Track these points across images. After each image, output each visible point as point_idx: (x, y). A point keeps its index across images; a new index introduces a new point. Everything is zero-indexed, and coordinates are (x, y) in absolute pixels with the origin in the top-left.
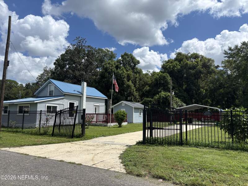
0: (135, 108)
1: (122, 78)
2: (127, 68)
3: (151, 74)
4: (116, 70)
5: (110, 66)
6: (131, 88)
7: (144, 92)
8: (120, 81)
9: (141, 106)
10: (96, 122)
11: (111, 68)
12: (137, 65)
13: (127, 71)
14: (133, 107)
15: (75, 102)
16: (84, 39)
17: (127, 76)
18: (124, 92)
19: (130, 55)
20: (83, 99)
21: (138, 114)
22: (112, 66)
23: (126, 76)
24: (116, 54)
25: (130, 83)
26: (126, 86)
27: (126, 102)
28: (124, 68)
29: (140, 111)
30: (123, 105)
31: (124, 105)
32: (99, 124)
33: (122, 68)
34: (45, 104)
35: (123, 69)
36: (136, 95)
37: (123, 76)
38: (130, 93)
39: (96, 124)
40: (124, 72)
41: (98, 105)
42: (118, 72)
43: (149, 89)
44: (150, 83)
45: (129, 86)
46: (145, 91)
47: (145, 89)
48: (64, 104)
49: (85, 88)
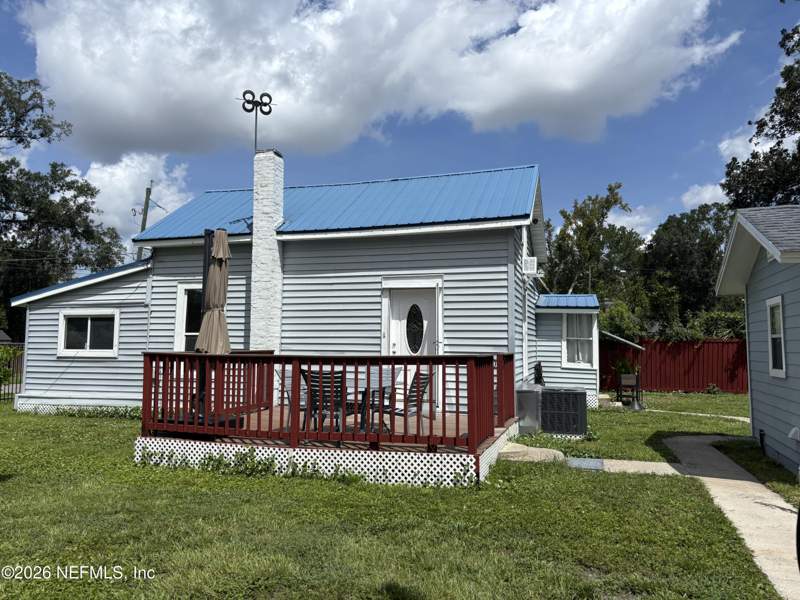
41: (432, 283)
48: (154, 302)
49: (265, 189)
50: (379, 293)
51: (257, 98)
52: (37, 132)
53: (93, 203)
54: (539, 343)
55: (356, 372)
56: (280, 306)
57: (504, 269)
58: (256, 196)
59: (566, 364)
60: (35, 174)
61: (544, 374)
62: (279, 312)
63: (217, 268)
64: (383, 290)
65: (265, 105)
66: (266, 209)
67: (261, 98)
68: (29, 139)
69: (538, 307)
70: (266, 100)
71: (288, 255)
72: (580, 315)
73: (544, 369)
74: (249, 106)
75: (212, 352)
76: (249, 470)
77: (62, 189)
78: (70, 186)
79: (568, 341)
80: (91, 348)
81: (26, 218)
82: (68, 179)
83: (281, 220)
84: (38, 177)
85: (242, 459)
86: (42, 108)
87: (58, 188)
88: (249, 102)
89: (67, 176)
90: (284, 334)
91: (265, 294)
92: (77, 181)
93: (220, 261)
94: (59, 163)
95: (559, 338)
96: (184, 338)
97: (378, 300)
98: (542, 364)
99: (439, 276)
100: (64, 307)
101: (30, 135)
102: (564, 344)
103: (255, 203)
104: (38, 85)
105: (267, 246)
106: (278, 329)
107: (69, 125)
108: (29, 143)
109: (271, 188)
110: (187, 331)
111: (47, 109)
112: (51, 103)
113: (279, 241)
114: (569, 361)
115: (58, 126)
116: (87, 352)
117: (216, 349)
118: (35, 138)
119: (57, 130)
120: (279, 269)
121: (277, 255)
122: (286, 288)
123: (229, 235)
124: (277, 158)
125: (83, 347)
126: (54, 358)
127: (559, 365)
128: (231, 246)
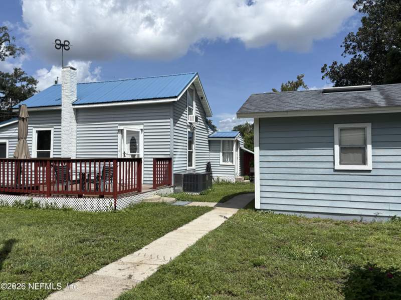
15: (52, 129)
49: (67, 85)
50: (117, 132)
51: (62, 43)
52: (8, 53)
53: (36, 88)
54: (210, 154)
55: (100, 164)
56: (75, 137)
57: (168, 120)
58: (62, 88)
59: (222, 163)
60: (6, 74)
61: (212, 168)
62: (75, 141)
63: (22, 122)
64: (118, 130)
65: (67, 46)
66: (67, 94)
67: (64, 42)
68: (4, 56)
69: (209, 137)
70: (67, 43)
71: (79, 114)
72: (229, 141)
73: (212, 165)
74: (58, 47)
75: (19, 158)
76: (30, 206)
77: (20, 81)
78: (24, 79)
79: (223, 153)
81: (4, 96)
82: (23, 76)
83: (75, 99)
84: (7, 75)
85: (27, 202)
86: (9, 41)
87: (18, 81)
88: (58, 45)
89: (22, 74)
90: (78, 151)
91: (67, 132)
92: (28, 77)
93: (23, 119)
94: (18, 68)
95: (219, 151)
96: (36, 153)
97: (116, 135)
98: (211, 163)
99: (142, 124)
101: (4, 55)
102: (221, 154)
103: (62, 91)
104: (7, 29)
105: (68, 111)
106: (75, 148)
107: (24, 49)
108: (4, 58)
109: (68, 84)
110: (37, 149)
111: (11, 41)
112: (14, 38)
113: (73, 108)
114: (223, 161)
115: (18, 49)
117: (21, 156)
118: (7, 56)
119: (18, 52)
120: (75, 122)
121: (73, 114)
122: (78, 130)
123: (28, 108)
124: (71, 70)
127: (219, 163)
128: (29, 112)
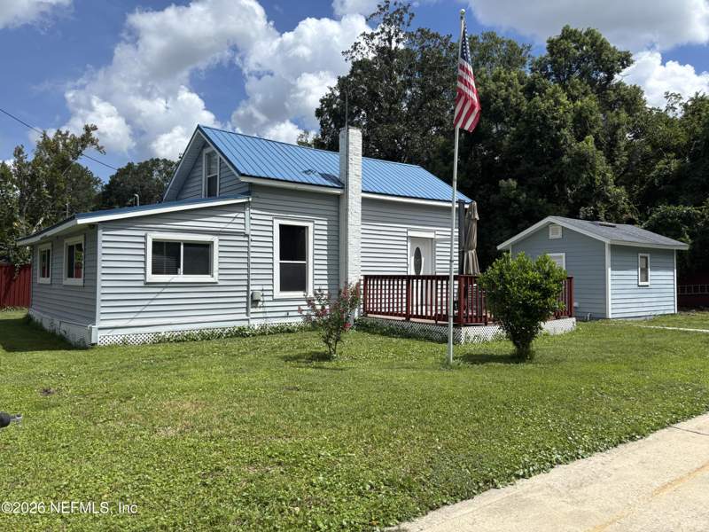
0: (616, 249)
1: (551, 128)
2: (573, 87)
3: (686, 106)
4: (525, 102)
5: (500, 88)
6: (593, 167)
7: (656, 181)
8: (542, 141)
9: (646, 239)
10: (408, 316)
11: (503, 92)
12: (619, 72)
13: (573, 98)
14: (608, 242)
15: (310, 225)
16: (406, 5)
17: (574, 121)
18: (562, 189)
19: (586, 34)
20: (347, 210)
21: (634, 274)
22: (510, 85)
23: (570, 117)
24: (529, 47)
25: (588, 144)
26: (568, 160)
27: (568, 220)
28: (559, 89)
29: (641, 263)
30: (555, 235)
31: (559, 235)
32: (417, 327)
33: (550, 90)
34: (143, 233)
35: (555, 91)
36: (618, 196)
37: (554, 118)
38: (590, 187)
39: (406, 325)
40: (561, 104)
41: (431, 235)
42: (536, 107)
43: (680, 169)
44: (685, 142)
45: (582, 161)
46: (659, 176)
47: (661, 170)
48: (253, 233)
49: (357, 157)
50: (406, 239)
64: (408, 237)
66: (357, 172)
80: (184, 273)
96: (279, 265)
97: (405, 243)
99: (434, 231)
100: (152, 230)
110: (281, 259)
116: (181, 278)
125: (176, 273)
126: (142, 284)
